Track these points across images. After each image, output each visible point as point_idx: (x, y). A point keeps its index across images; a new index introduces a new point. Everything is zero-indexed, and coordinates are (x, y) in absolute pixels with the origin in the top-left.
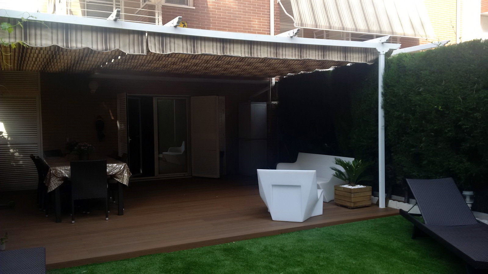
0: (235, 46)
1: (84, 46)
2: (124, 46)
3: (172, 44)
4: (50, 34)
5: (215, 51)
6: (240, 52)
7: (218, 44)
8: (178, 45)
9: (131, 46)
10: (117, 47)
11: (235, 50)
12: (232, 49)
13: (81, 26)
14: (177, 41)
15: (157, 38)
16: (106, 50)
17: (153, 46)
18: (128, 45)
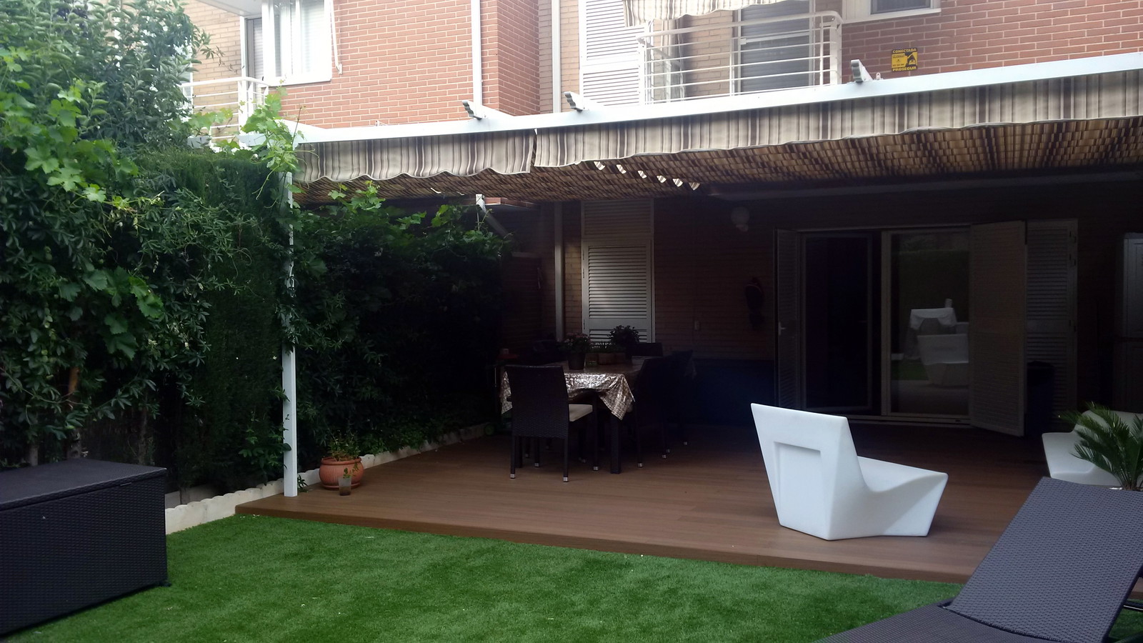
0: (714, 127)
1: (442, 170)
2: (499, 161)
3: (580, 146)
4: (398, 158)
5: (666, 145)
6: (726, 140)
7: (675, 131)
8: (591, 144)
9: (511, 160)
10: (488, 166)
11: (713, 136)
12: (706, 136)
13: (439, 137)
14: (588, 138)
15: (552, 138)
16: (471, 172)
17: (545, 154)
18: (505, 158)
